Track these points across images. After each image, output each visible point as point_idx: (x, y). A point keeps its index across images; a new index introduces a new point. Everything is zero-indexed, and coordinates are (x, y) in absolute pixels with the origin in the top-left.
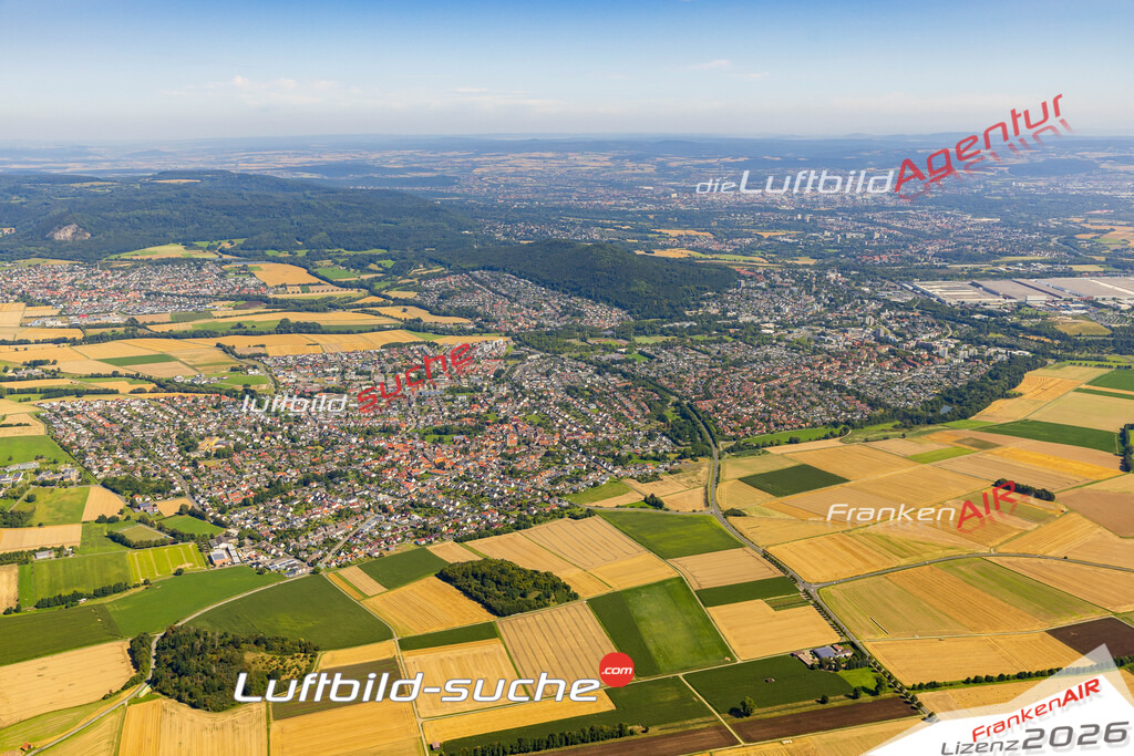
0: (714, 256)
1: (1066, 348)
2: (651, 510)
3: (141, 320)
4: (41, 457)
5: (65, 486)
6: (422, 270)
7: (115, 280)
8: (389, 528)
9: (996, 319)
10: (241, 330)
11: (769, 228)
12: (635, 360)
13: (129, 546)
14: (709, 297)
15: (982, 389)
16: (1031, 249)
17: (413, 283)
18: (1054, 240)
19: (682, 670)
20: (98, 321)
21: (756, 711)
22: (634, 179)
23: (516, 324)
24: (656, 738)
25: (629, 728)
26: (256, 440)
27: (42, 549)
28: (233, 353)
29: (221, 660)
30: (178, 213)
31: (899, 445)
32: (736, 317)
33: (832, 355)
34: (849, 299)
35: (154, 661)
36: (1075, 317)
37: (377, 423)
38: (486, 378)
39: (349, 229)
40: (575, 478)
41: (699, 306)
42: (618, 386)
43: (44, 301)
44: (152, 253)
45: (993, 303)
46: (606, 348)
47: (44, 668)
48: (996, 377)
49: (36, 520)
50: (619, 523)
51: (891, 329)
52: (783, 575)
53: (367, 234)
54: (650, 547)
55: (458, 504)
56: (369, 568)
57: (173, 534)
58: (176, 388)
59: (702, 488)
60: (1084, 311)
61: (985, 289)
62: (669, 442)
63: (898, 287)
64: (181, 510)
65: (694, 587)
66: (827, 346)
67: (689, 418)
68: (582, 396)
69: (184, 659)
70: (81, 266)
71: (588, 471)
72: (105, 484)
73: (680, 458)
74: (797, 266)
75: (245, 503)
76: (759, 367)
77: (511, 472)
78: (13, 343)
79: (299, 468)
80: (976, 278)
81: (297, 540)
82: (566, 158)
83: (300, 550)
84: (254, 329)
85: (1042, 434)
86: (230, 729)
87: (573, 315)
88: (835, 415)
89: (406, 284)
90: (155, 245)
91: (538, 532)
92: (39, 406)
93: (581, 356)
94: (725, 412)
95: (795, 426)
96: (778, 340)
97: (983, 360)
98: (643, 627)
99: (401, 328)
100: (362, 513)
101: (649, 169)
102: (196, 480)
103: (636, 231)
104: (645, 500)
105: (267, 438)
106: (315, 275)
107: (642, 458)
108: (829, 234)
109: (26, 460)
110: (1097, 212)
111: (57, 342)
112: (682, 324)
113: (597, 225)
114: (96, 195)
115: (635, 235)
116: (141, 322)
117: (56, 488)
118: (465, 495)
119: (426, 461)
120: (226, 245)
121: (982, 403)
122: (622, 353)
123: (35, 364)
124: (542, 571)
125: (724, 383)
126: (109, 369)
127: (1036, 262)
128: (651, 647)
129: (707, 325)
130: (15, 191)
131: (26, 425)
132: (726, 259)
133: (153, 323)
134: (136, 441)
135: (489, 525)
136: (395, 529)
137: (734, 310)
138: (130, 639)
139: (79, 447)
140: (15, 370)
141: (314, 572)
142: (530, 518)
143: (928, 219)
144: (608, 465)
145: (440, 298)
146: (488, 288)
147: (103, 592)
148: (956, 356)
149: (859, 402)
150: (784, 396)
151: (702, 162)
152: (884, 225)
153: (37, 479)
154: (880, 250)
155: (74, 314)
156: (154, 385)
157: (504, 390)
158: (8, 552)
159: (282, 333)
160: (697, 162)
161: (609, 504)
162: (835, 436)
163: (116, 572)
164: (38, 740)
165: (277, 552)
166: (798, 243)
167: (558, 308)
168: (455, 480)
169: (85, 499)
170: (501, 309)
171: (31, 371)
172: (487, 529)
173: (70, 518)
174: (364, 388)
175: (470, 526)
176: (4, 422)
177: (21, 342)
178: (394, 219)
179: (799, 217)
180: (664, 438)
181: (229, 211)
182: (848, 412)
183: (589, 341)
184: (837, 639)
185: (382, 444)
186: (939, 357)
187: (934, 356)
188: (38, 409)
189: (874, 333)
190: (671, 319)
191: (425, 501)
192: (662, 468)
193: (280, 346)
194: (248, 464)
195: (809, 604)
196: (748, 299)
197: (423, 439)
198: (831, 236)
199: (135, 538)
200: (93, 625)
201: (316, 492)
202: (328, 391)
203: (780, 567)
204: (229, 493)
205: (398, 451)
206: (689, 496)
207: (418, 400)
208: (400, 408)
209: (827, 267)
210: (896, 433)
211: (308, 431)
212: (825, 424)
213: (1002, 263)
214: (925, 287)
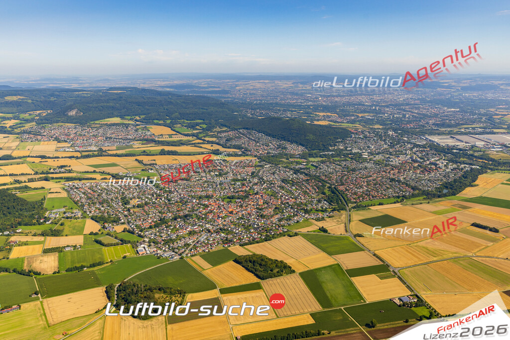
0: (339, 124)
1: (495, 165)
2: (322, 233)
3: (104, 149)
4: (66, 206)
5: (76, 219)
6: (218, 129)
7: (93, 132)
8: (212, 239)
9: (463, 152)
10: (145, 153)
11: (361, 112)
12: (310, 168)
13: (103, 245)
14: (339, 142)
15: (460, 182)
16: (474, 122)
17: (215, 134)
18: (484, 118)
19: (343, 306)
20: (87, 149)
21: (378, 325)
22: (303, 91)
23: (259, 152)
24: (334, 337)
25: (322, 332)
26: (154, 200)
27: (68, 246)
28: (142, 163)
29: (145, 297)
30: (118, 105)
31: (426, 207)
32: (351, 150)
33: (393, 167)
34: (398, 143)
35: (116, 296)
36: (497, 152)
37: (204, 194)
38: (248, 175)
39: (188, 112)
40: (289, 219)
41: (335, 145)
42: (304, 179)
43: (65, 140)
44: (107, 121)
45: (461, 145)
46: (297, 163)
47: (70, 298)
48: (466, 178)
49: (65, 233)
50: (309, 239)
51: (418, 156)
52: (382, 263)
53: (195, 114)
54: (324, 250)
55: (240, 229)
56: (205, 257)
58: (120, 178)
59: (344, 224)
60: (501, 149)
61: (457, 139)
62: (328, 204)
63: (419, 138)
64: (124, 230)
65: (345, 268)
66: (391, 163)
67: (335, 193)
68: (289, 183)
69: (129, 296)
70: (79, 126)
71: (294, 216)
72: (92, 218)
73: (332, 211)
74: (374, 129)
75: (151, 227)
76: (363, 172)
77: (261, 216)
78: (53, 158)
79: (172, 212)
80: (452, 134)
81: (173, 244)
82: (274, 83)
83: (175, 248)
84: (150, 153)
85: (489, 203)
86: (150, 328)
87: (282, 149)
88: (398, 193)
89: (212, 135)
90: (109, 118)
91: (274, 242)
92: (64, 184)
93: (287, 166)
94: (350, 191)
95: (381, 198)
96: (370, 160)
97: (459, 170)
98: (324, 285)
99: (211, 153)
100: (200, 232)
101: (309, 87)
102: (129, 217)
103: (305, 113)
104: (320, 229)
105: (158, 200)
106: (174, 131)
107: (316, 210)
108: (387, 115)
109: (60, 208)
110: (501, 107)
111: (70, 157)
112: (328, 153)
113: (289, 111)
114: (85, 97)
115: (305, 115)
116: (104, 150)
117: (72, 220)
118: (243, 225)
119: (225, 210)
120: (138, 118)
121: (461, 188)
122: (304, 165)
123: (62, 167)
124: (279, 260)
125: (349, 179)
126: (92, 169)
127: (477, 128)
128: (328, 295)
129: (339, 153)
130: (52, 95)
131: (60, 192)
132: (345, 125)
133: (109, 150)
134: (104, 200)
135: (254, 239)
136: (214, 240)
137: (350, 147)
138: (105, 286)
139: (81, 202)
140: (54, 169)
141: (181, 258)
142: (271, 236)
143: (428, 109)
144: (302, 213)
146: (246, 137)
147: (93, 265)
148: (447, 168)
149: (407, 187)
150: (375, 184)
152: (410, 111)
153: (65, 216)
154: (409, 122)
155: (77, 146)
156: (111, 176)
157: (256, 180)
158: (54, 247)
159: (162, 155)
161: (304, 230)
162: (399, 202)
163: (98, 256)
164: (69, 330)
165: (165, 249)
166: (374, 119)
167: (276, 146)
168: (238, 219)
169: (84, 225)
170: (252, 146)
171: (60, 170)
173: (78, 232)
174: (197, 179)
175: (245, 240)
176: (50, 191)
177: (56, 158)
178: (206, 108)
179: (374, 108)
180: (325, 202)
181: (139, 104)
182: (403, 192)
183: (290, 159)
184: (410, 293)
185: (206, 203)
186: (440, 168)
187: (438, 168)
188: (64, 186)
189: (411, 158)
190: (324, 151)
191: (226, 227)
192: (325, 215)
193: (161, 161)
194: (151, 210)
195: (395, 277)
196: (356, 142)
197: (223, 201)
198: (388, 116)
199: (105, 242)
200: (90, 280)
201: (180, 223)
202: (182, 180)
203: (381, 260)
204: (144, 223)
205: (213, 206)
206: (338, 228)
207: (220, 184)
208: (213, 187)
209: (388, 129)
210: (425, 201)
211: (175, 197)
212: (394, 197)
213: (462, 128)
214: (431, 138)
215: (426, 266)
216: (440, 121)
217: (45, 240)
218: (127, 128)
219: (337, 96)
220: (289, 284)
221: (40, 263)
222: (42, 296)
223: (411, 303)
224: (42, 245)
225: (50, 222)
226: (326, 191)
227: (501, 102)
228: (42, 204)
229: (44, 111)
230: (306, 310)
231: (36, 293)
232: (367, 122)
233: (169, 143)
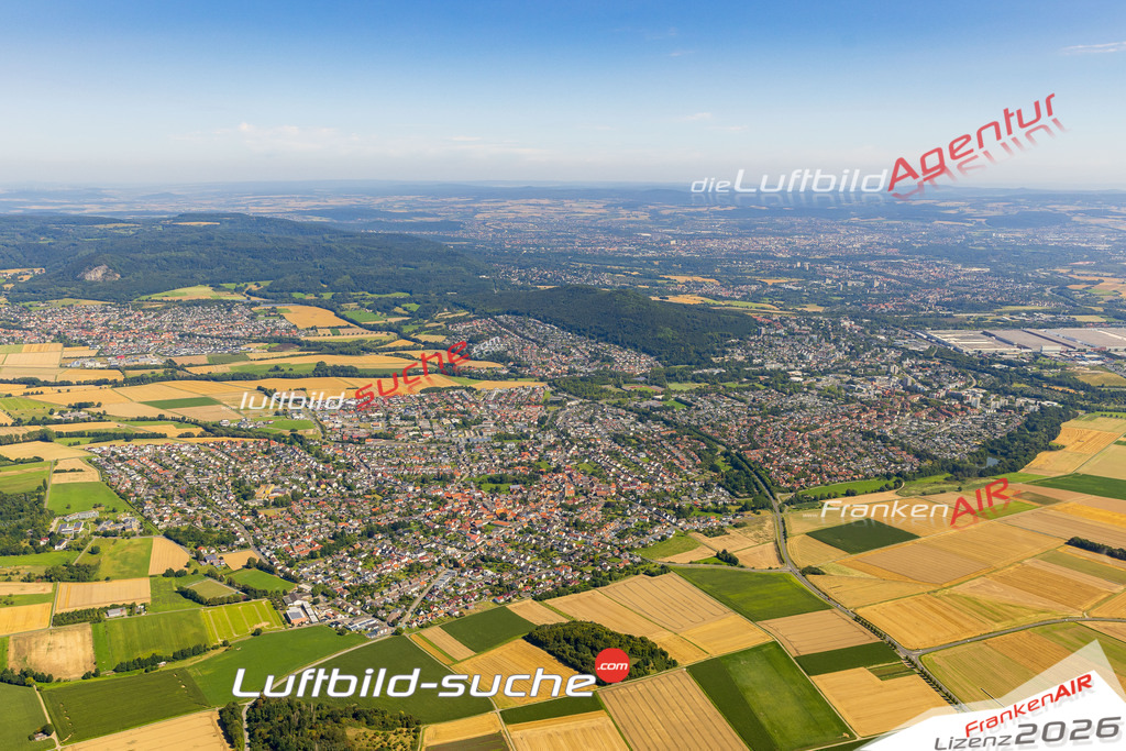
0: (727, 302)
1: (1092, 399)
2: (725, 566)
3: (179, 361)
4: (100, 506)
5: (128, 536)
6: (446, 314)
7: (149, 321)
8: (464, 585)
9: (1015, 369)
10: (278, 372)
11: (771, 275)
12: (673, 407)
13: (202, 603)
14: (733, 344)
15: (1024, 441)
16: (1029, 299)
17: (440, 327)
18: (1048, 290)
19: (802, 748)
20: (136, 363)
22: (631, 225)
23: (548, 370)
26: (312, 488)
27: (114, 607)
29: (322, 737)
30: (204, 255)
32: (762, 365)
33: (866, 405)
34: (868, 348)
35: (247, 734)
36: (1093, 368)
37: (431, 471)
38: (530, 425)
39: (371, 272)
41: (725, 353)
42: (663, 434)
43: (81, 341)
44: (181, 294)
45: (1010, 352)
47: (133, 742)
48: (1033, 429)
49: (102, 573)
50: (697, 580)
51: (915, 377)
52: (879, 640)
53: (389, 278)
54: (736, 608)
55: (529, 558)
56: (453, 628)
57: (245, 590)
58: (224, 432)
59: (772, 543)
60: (1100, 362)
61: (998, 339)
62: (727, 493)
63: (913, 336)
64: (249, 563)
65: (792, 654)
66: (859, 395)
67: (743, 469)
68: (630, 444)
69: (282, 734)
70: (114, 306)
71: (653, 524)
72: (167, 535)
73: (741, 510)
74: (808, 313)
75: (312, 556)
76: (797, 416)
77: (575, 524)
78: (55, 384)
79: (361, 518)
80: (985, 327)
81: (373, 598)
82: (562, 205)
83: (378, 609)
84: (291, 372)
85: (1097, 488)
87: (603, 361)
88: (885, 466)
89: (434, 328)
90: (184, 287)
91: (618, 588)
92: (89, 450)
93: (619, 402)
94: (775, 462)
95: (848, 478)
96: (809, 388)
97: (1015, 410)
98: (750, 697)
99: (436, 372)
100: (433, 567)
101: (644, 217)
102: (258, 531)
103: (646, 278)
104: (718, 556)
105: (323, 486)
106: (343, 317)
107: (703, 510)
108: (829, 282)
109: (85, 509)
110: (1081, 263)
111: (98, 383)
112: (710, 370)
113: (607, 271)
114: (121, 236)
115: (645, 281)
116: (179, 364)
117: (119, 539)
118: (534, 549)
119: (485, 511)
120: (253, 287)
121: (1028, 455)
122: (659, 400)
123: (80, 406)
124: (637, 635)
125: (767, 432)
126: (154, 412)
127: (1038, 312)
128: (764, 721)
129: (736, 371)
130: (43, 231)
131: (79, 470)
132: (739, 305)
133: (191, 365)
134: (191, 489)
135: (565, 583)
136: (470, 586)
137: (759, 357)
138: (218, 709)
139: (136, 495)
140: (61, 413)
141: (397, 633)
142: (604, 574)
143: (920, 268)
144: (669, 516)
145: (470, 342)
146: (515, 332)
147: (182, 655)
148: (987, 406)
149: (904, 453)
150: (830, 446)
151: (692, 210)
152: (880, 273)
153: (99, 529)
154: (883, 298)
155: (111, 356)
156: (201, 429)
157: (551, 438)
158: (78, 609)
159: (319, 376)
160: (687, 210)
161: (682, 559)
162: (890, 489)
163: (192, 632)
165: (355, 610)
166: (802, 291)
167: (587, 353)
168: (520, 532)
169: (149, 551)
170: (531, 353)
171: (76, 413)
172: (563, 586)
173: (135, 571)
174: (411, 434)
175: (546, 586)
176: (56, 468)
177: (63, 384)
178: (413, 263)
179: (799, 264)
180: (721, 490)
181: (254, 254)
182: (895, 463)
183: (624, 387)
185: (439, 494)
186: (972, 407)
187: (966, 407)
188: (89, 454)
189: (901, 382)
190: (699, 365)
191: (494, 555)
192: (726, 521)
193: (321, 390)
194: (308, 513)
195: (915, 673)
196: (771, 346)
197: (479, 489)
198: (833, 284)
199: (206, 594)
200: (178, 692)
201: (383, 544)
202: (376, 437)
203: (875, 631)
204: (294, 545)
205: (456, 501)
206: (761, 552)
207: (467, 447)
208: (450, 455)
209: (839, 314)
210: (950, 486)
211: (362, 480)
212: (877, 476)
213: (1005, 312)
214: (939, 335)
215: (981, 644)
216: (951, 296)
217: (55, 590)
218: (229, 310)
219: (712, 237)
220: (667, 695)
221: (49, 650)
222: (60, 739)
224: (49, 604)
225: (64, 545)
226: (719, 462)
227: (1079, 253)
228: (40, 500)
229: (25, 270)
231: (46, 731)
232: (787, 298)
233: (333, 349)
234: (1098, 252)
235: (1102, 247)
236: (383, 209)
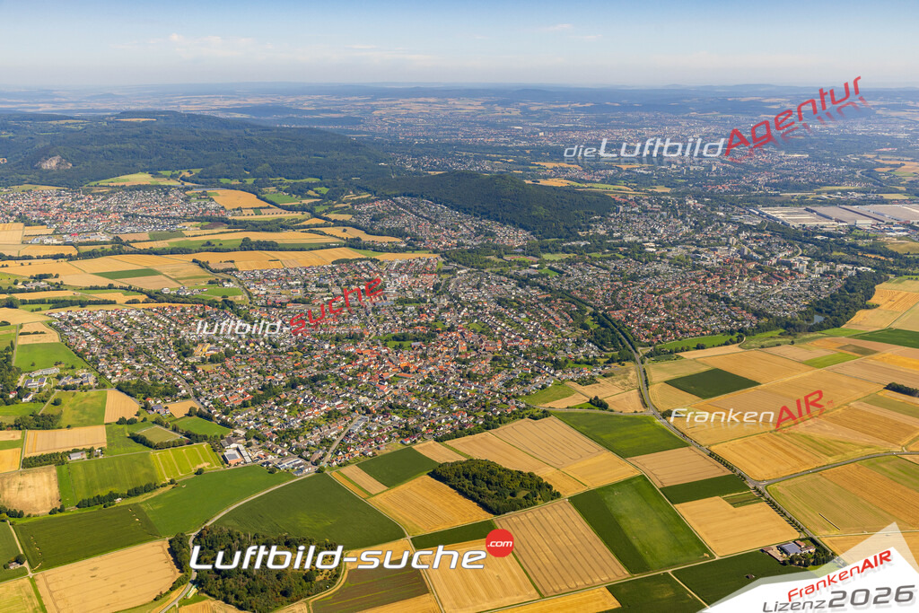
0: (589, 185)
2: (597, 411)
3: (124, 238)
4: (60, 363)
5: (85, 389)
6: (352, 196)
7: (97, 204)
8: (375, 429)
9: (835, 240)
10: (209, 247)
11: (625, 161)
12: (547, 275)
13: (151, 447)
14: (596, 220)
15: (845, 301)
16: (843, 181)
17: (347, 207)
19: (669, 567)
20: (88, 240)
22: (505, 120)
23: (440, 243)
26: (243, 347)
27: (75, 451)
28: (208, 268)
30: (143, 147)
31: (791, 351)
32: (621, 238)
33: (710, 272)
34: (709, 223)
36: (899, 238)
37: (343, 331)
38: (427, 291)
39: (287, 161)
41: (589, 228)
42: (540, 298)
43: (39, 221)
44: (125, 180)
45: (830, 226)
47: (95, 569)
48: (852, 291)
49: (64, 422)
50: (574, 423)
51: (751, 248)
52: (730, 473)
53: (303, 165)
54: (609, 447)
55: (430, 405)
56: (367, 466)
57: (187, 435)
58: (165, 299)
59: (636, 390)
60: (905, 233)
61: (818, 214)
62: (596, 348)
63: (747, 212)
64: (190, 411)
65: (658, 486)
66: (704, 263)
67: (607, 326)
68: (512, 306)
70: (67, 191)
71: (534, 375)
72: (119, 388)
73: (608, 362)
74: (658, 194)
75: (245, 405)
76: (653, 281)
77: (468, 376)
78: (18, 259)
79: (285, 372)
80: (807, 204)
81: (297, 440)
82: (446, 102)
83: (303, 450)
84: (221, 247)
85: (909, 341)
87: (486, 235)
88: (730, 324)
89: (341, 208)
90: (131, 173)
91: (505, 430)
92: (49, 315)
93: (502, 271)
94: (636, 321)
95: (698, 334)
96: (662, 257)
97: (835, 274)
98: (623, 523)
99: (345, 246)
100: (348, 413)
101: (516, 113)
102: (197, 384)
103: (519, 164)
104: (590, 402)
105: (252, 345)
106: (264, 199)
107: (576, 362)
108: (675, 167)
109: (48, 366)
110: (885, 150)
111: (56, 257)
112: (578, 242)
113: (486, 158)
114: (72, 131)
115: (519, 167)
116: (124, 240)
117: (77, 392)
118: (434, 397)
119: (391, 365)
121: (848, 313)
122: (535, 268)
123: (40, 277)
124: (525, 471)
125: (628, 295)
126: (105, 282)
127: (851, 191)
128: (636, 544)
129: (599, 243)
131: (43, 333)
132: (600, 187)
133: (135, 241)
134: (139, 347)
135: (462, 426)
136: (380, 429)
137: (618, 231)
138: (168, 539)
139: (91, 354)
140: (24, 283)
141: (320, 471)
142: (495, 418)
144: (548, 368)
146: (411, 212)
147: (135, 492)
148: (812, 271)
149: (744, 312)
150: (682, 307)
151: (556, 106)
153: (60, 383)
154: (720, 181)
155: (66, 233)
156: (145, 297)
158: (44, 453)
159: (245, 250)
160: (553, 106)
161: (560, 405)
162: (734, 343)
163: (143, 472)
165: (283, 451)
166: (652, 174)
167: (473, 229)
168: (422, 383)
169: (104, 402)
170: (425, 229)
171: (37, 284)
172: (461, 429)
173: (93, 420)
174: (325, 299)
175: (445, 429)
176: (21, 331)
177: (25, 258)
178: (322, 153)
180: (590, 345)
181: (186, 145)
182: (738, 321)
183: (505, 257)
184: (797, 535)
185: (351, 350)
186: (799, 273)
187: (794, 273)
188: (49, 318)
189: (739, 251)
190: (568, 238)
191: (400, 402)
192: (596, 371)
193: (247, 262)
194: (240, 368)
195: (762, 501)
196: (628, 222)
197: (385, 346)
198: (678, 168)
199: (154, 439)
200: (132, 525)
201: (305, 394)
202: (295, 302)
203: (727, 465)
204: (228, 395)
205: (366, 356)
206: (627, 398)
207: (374, 310)
208: (359, 316)
209: (684, 194)
210: (784, 340)
211: (285, 338)
212: (722, 332)
213: (824, 192)
214: (770, 211)
215: (817, 475)
216: (777, 178)
217: (24, 438)
218: (166, 194)
219: (574, 129)
220: (552, 522)
221: (20, 489)
222: (32, 566)
223: (805, 556)
224: (19, 449)
225: (30, 397)
226: (589, 321)
227: (883, 141)
228: (9, 358)
230: (598, 580)
231: (19, 560)
232: (639, 181)
233: (256, 227)
234: (899, 140)
235: (902, 136)
236: (294, 107)
